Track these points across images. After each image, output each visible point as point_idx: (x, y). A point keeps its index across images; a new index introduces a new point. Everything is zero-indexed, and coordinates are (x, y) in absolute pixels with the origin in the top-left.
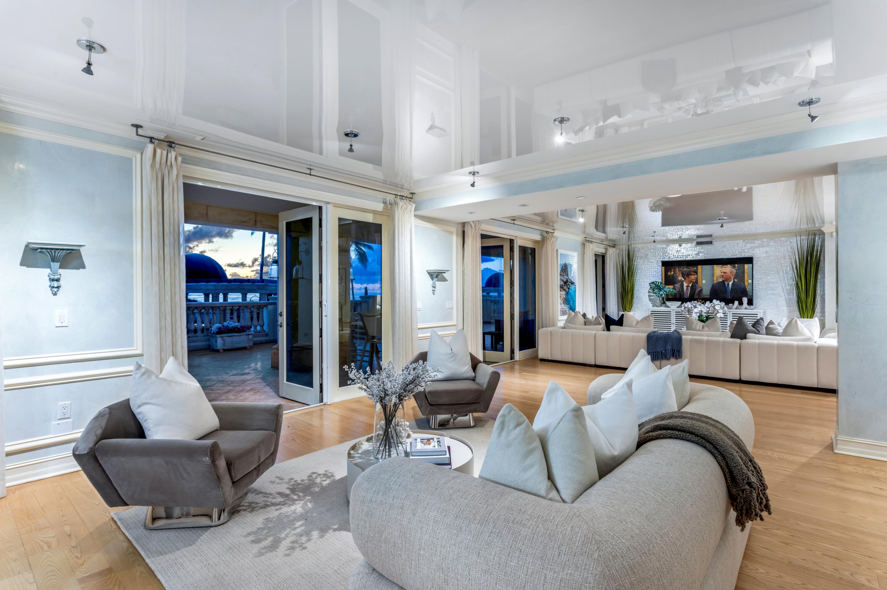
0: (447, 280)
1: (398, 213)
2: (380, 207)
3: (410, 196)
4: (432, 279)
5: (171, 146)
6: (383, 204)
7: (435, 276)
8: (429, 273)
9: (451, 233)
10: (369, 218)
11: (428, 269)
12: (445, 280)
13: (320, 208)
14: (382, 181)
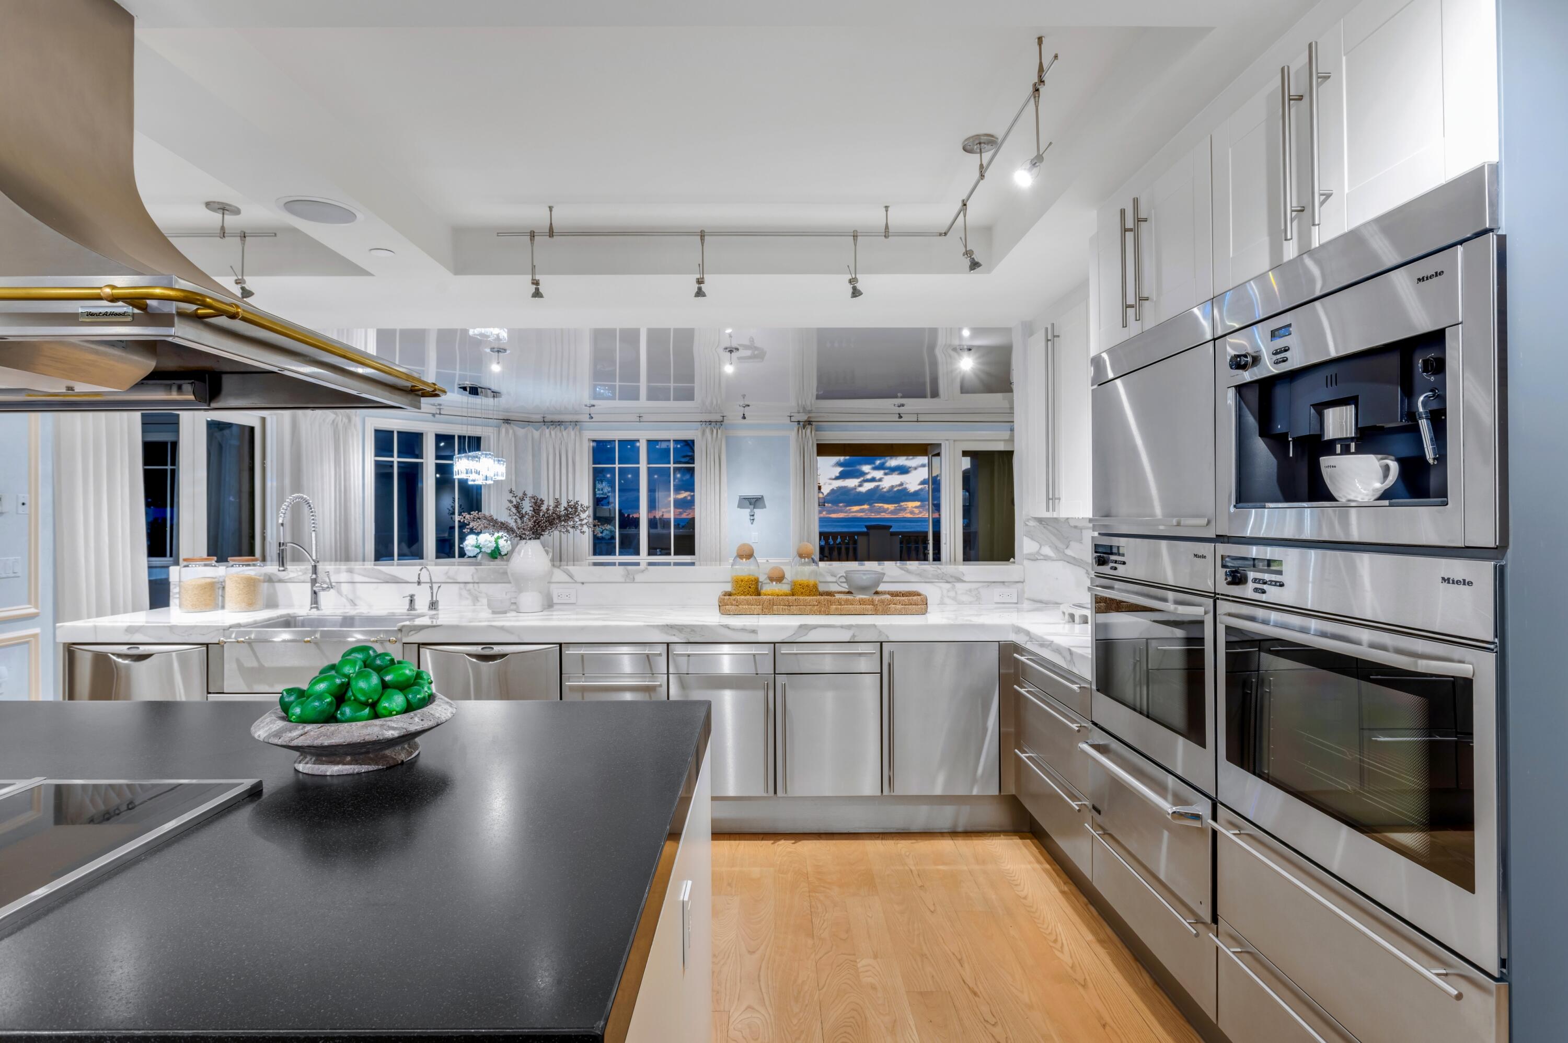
5: (811, 425)
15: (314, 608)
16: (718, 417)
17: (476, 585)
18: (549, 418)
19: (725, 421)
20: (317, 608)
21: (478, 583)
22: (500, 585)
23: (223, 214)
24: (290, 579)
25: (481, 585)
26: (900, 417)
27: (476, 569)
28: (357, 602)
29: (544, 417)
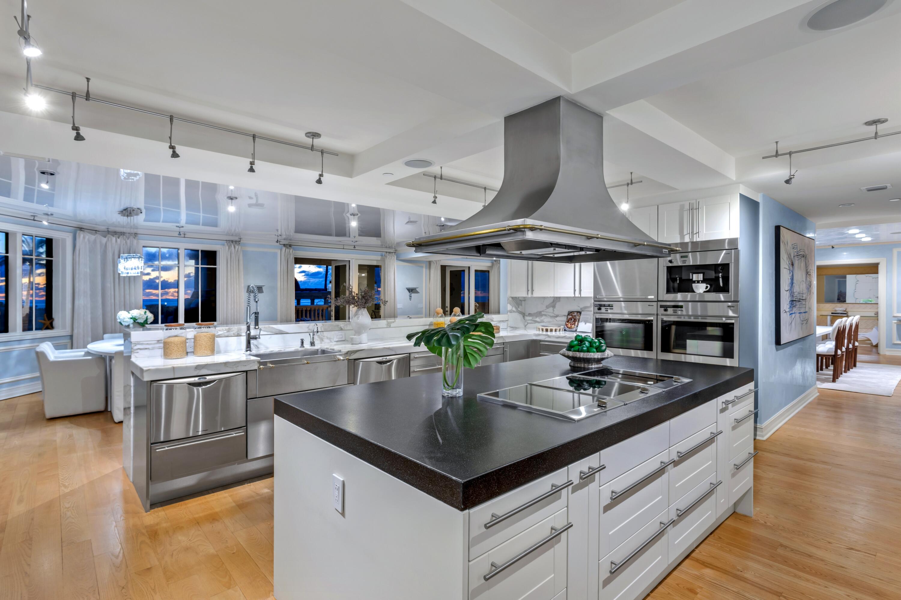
0: (419, 293)
1: (387, 261)
2: (379, 258)
3: (395, 251)
4: (409, 292)
5: (290, 246)
6: (380, 257)
7: (410, 291)
8: (407, 289)
9: (422, 267)
10: (375, 263)
11: (407, 287)
12: (417, 292)
13: (349, 261)
14: (380, 246)
15: (249, 350)
16: (237, 239)
17: (322, 332)
18: (112, 229)
19: (242, 242)
20: (250, 350)
21: (323, 332)
22: (333, 332)
23: (313, 139)
24: (219, 335)
25: (324, 333)
26: (355, 247)
27: (323, 325)
28: (259, 346)
29: (108, 229)
